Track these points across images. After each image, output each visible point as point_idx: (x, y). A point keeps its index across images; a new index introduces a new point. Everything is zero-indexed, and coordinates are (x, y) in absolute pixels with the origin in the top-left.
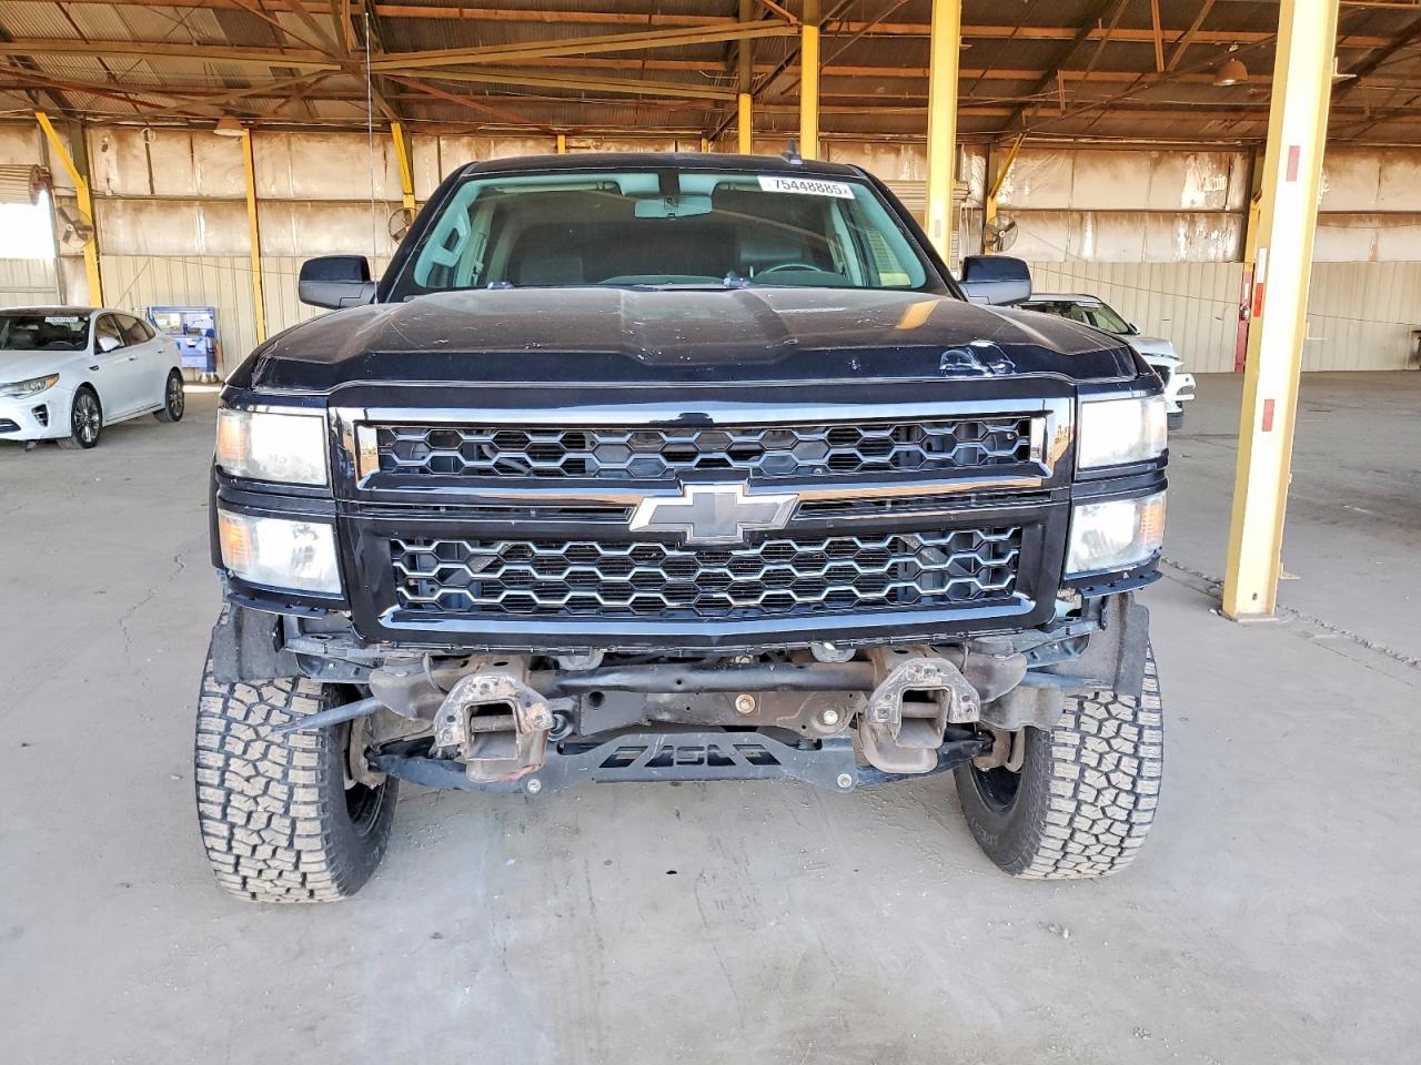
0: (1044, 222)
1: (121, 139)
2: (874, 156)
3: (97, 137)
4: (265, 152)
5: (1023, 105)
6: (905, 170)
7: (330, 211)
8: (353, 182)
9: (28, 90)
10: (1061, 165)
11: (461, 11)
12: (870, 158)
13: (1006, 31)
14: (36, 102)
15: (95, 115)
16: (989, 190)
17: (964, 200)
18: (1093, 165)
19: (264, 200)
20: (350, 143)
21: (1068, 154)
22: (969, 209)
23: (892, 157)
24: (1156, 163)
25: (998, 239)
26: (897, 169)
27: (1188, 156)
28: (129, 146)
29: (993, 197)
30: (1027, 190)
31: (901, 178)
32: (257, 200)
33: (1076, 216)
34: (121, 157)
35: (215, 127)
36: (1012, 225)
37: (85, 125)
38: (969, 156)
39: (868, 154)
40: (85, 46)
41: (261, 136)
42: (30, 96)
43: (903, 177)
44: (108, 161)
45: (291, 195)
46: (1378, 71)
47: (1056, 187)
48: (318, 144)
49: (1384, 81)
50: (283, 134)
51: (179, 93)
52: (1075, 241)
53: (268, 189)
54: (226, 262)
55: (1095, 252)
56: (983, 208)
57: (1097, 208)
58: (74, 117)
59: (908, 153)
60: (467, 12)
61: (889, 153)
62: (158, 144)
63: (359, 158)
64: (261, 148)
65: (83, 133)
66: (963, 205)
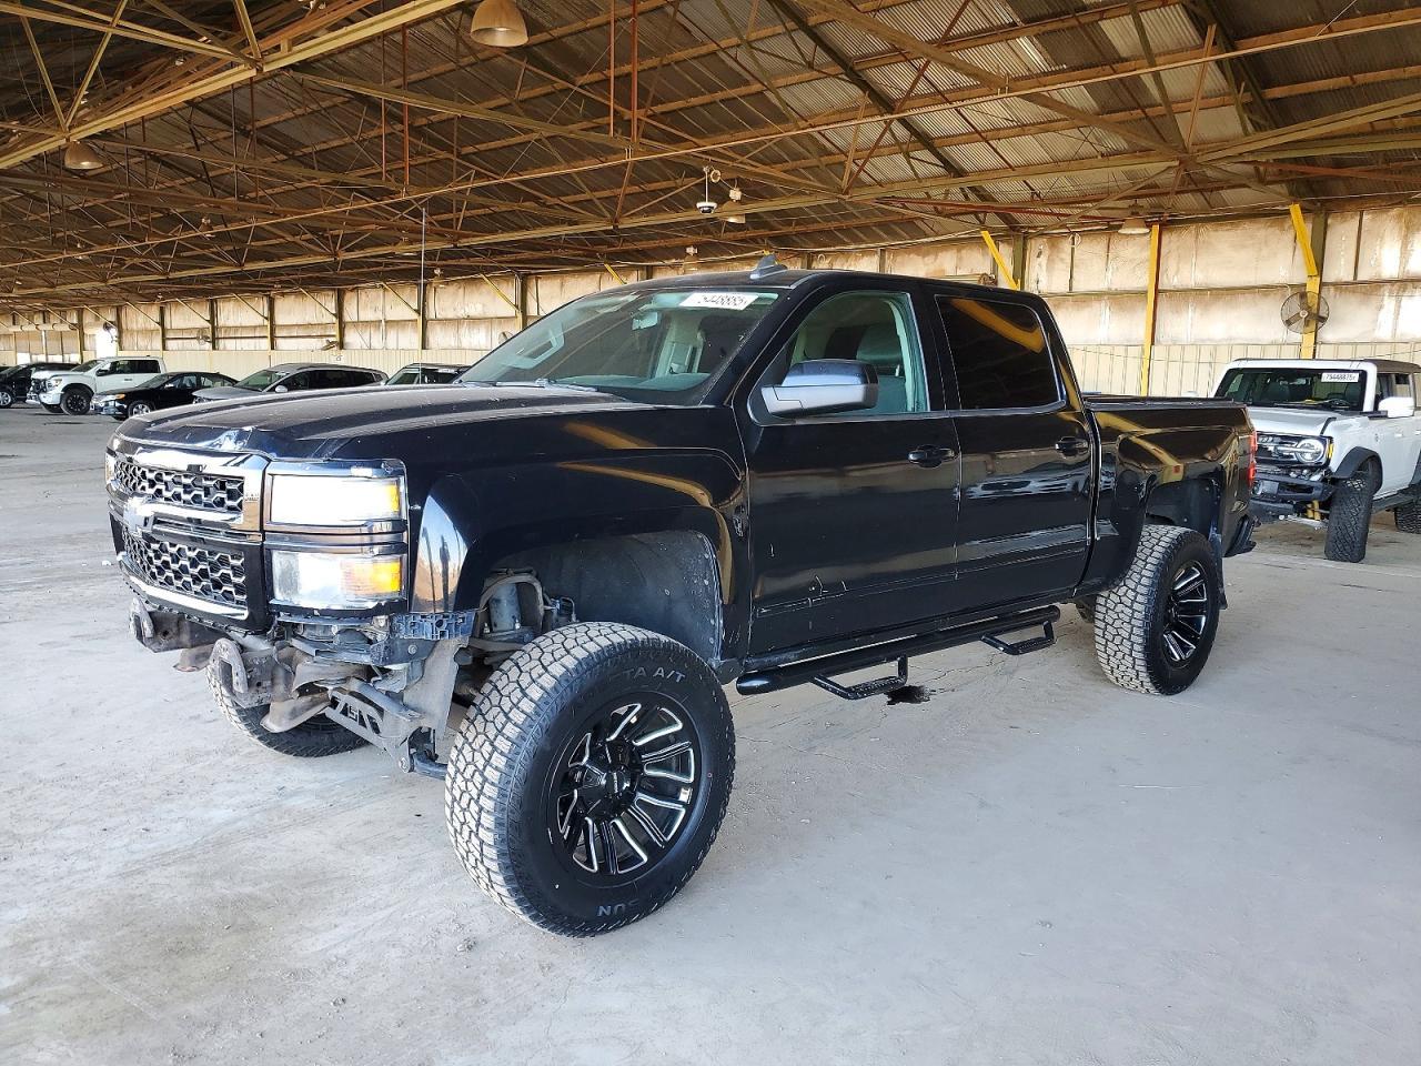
1: (1053, 246)
3: (1036, 245)
4: (1173, 246)
7: (1228, 298)
8: (1256, 268)
9: (975, 213)
11: (1352, 79)
14: (982, 223)
15: (1035, 228)
19: (1165, 291)
20: (1259, 229)
28: (1058, 252)
32: (1157, 291)
34: (1050, 260)
35: (1120, 227)
37: (1026, 237)
40: (1013, 173)
41: (1171, 230)
42: (978, 218)
44: (1040, 265)
45: (1191, 284)
48: (1227, 233)
50: (1193, 227)
51: (1074, 203)
53: (1171, 280)
54: (1120, 351)
58: (1018, 231)
60: (1360, 78)
62: (1082, 247)
63: (1266, 242)
64: (1170, 242)
65: (1025, 244)
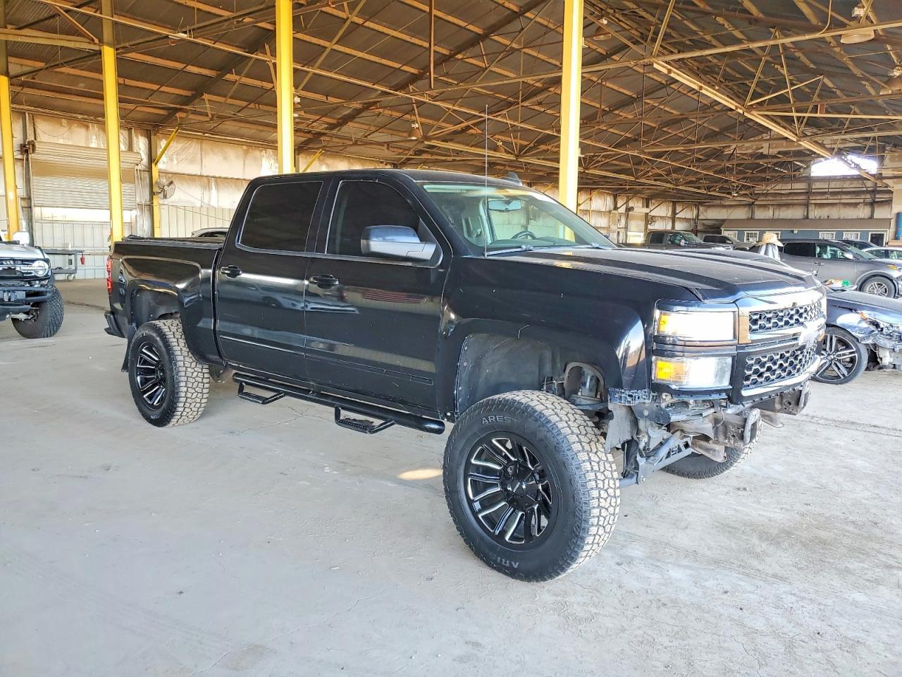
0: (187, 182)
2: (70, 128)
5: (177, 110)
6: (94, 141)
10: (193, 148)
12: (66, 129)
13: (179, 66)
16: (152, 160)
17: (137, 165)
18: (212, 150)
21: (197, 142)
22: (140, 171)
23: (83, 131)
24: (246, 153)
25: (163, 190)
26: (88, 139)
27: (262, 151)
29: (156, 164)
30: (175, 162)
31: (91, 146)
33: (205, 179)
36: (171, 183)
38: (137, 136)
39: (64, 126)
43: (93, 145)
46: (356, 120)
47: (192, 161)
49: (356, 125)
52: (207, 193)
55: (218, 201)
56: (150, 170)
57: (217, 176)
59: (94, 129)
61: (81, 127)
66: (136, 167)
